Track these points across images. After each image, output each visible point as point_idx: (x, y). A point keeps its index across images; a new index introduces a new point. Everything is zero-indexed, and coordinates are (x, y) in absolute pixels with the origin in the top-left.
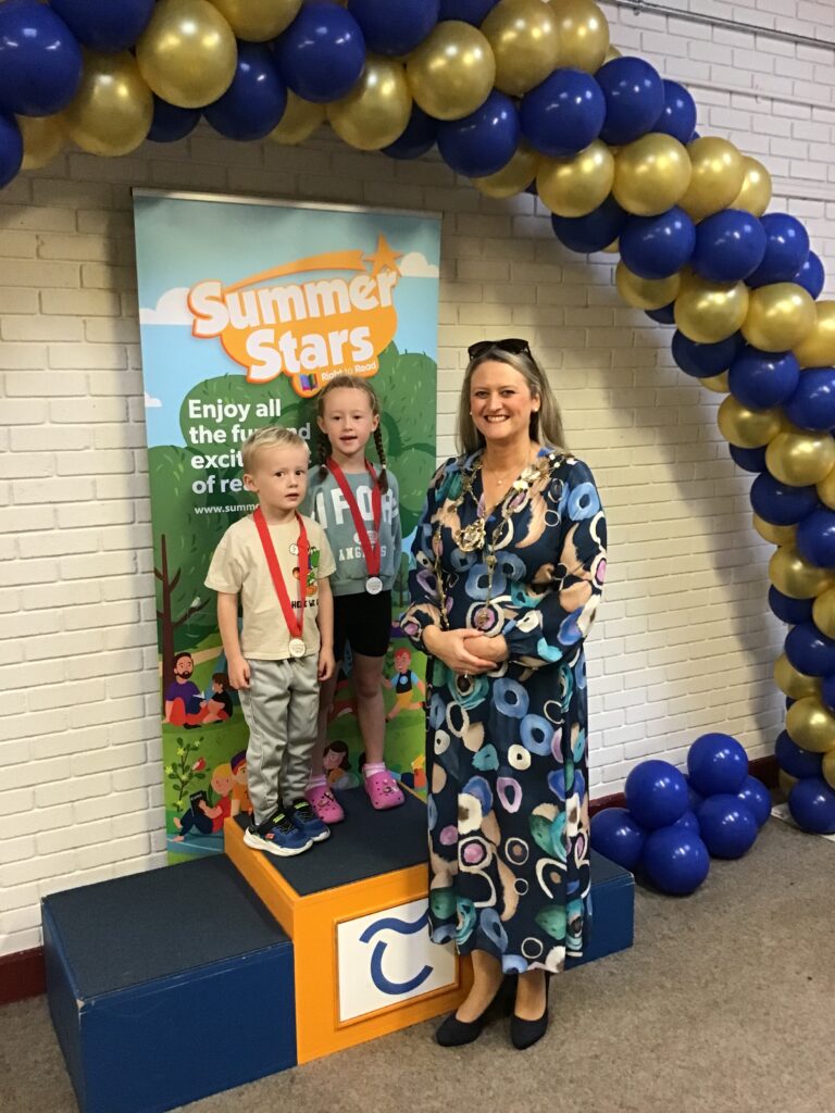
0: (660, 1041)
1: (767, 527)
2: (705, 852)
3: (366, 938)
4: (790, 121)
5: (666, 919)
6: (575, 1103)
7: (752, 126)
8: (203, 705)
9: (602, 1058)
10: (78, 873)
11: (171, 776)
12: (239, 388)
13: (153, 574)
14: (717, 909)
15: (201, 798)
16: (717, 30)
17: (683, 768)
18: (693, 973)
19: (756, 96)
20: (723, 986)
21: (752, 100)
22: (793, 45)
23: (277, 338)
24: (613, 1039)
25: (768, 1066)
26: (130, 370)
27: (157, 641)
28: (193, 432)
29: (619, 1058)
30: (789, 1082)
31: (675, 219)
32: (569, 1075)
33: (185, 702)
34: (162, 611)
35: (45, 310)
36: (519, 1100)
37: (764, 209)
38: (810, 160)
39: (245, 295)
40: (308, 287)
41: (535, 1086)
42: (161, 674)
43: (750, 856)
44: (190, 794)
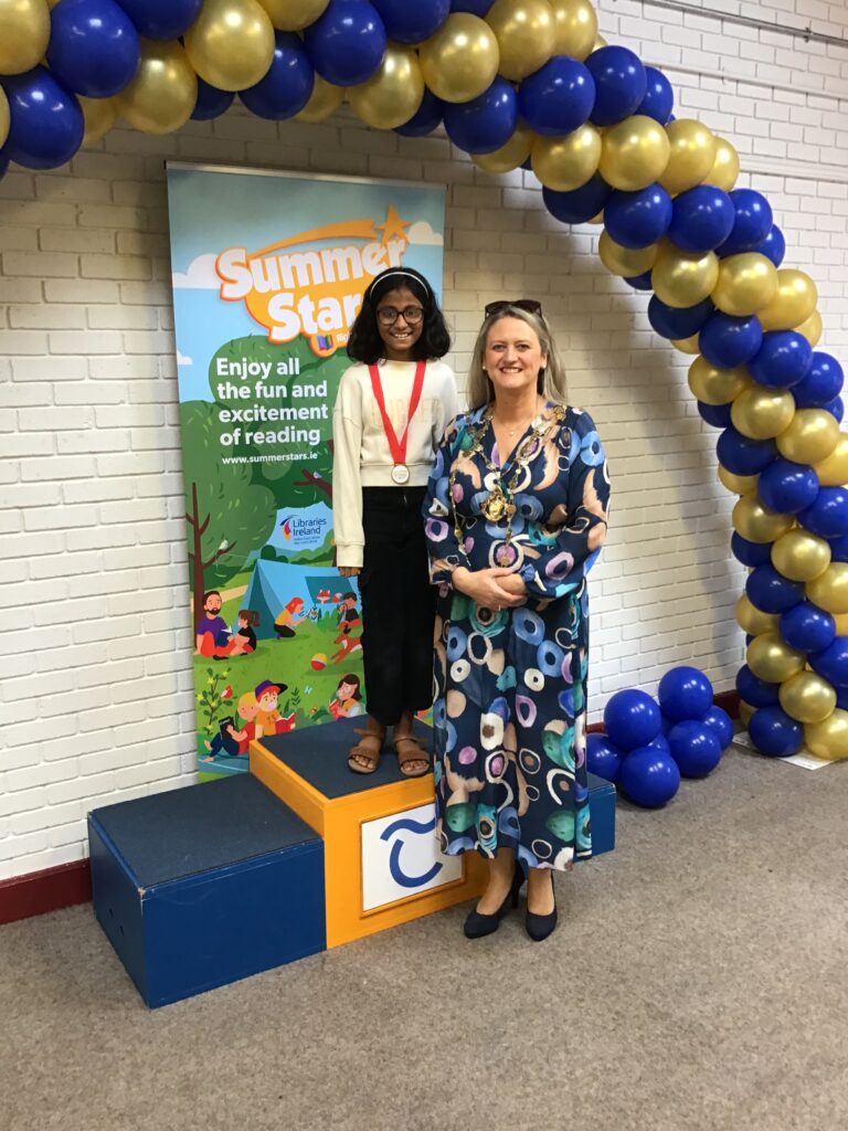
0: (642, 922)
1: (731, 477)
2: (676, 769)
3: (385, 836)
4: (753, 102)
5: (642, 827)
6: (572, 970)
7: (718, 106)
8: (230, 638)
9: (593, 936)
11: (202, 703)
12: (262, 348)
13: (184, 520)
14: (687, 817)
15: (229, 723)
16: (687, 16)
17: (656, 698)
18: (669, 869)
19: (723, 78)
20: (693, 879)
21: (720, 81)
22: (757, 30)
23: (296, 301)
24: (601, 921)
25: (737, 938)
26: (160, 331)
27: (187, 579)
28: (220, 388)
29: (608, 935)
30: (754, 949)
31: (653, 195)
33: (214, 635)
34: (193, 552)
35: (83, 273)
37: (733, 184)
38: (770, 138)
39: (267, 261)
40: (325, 254)
41: (537, 958)
42: (192, 611)
43: (714, 775)
44: (219, 719)
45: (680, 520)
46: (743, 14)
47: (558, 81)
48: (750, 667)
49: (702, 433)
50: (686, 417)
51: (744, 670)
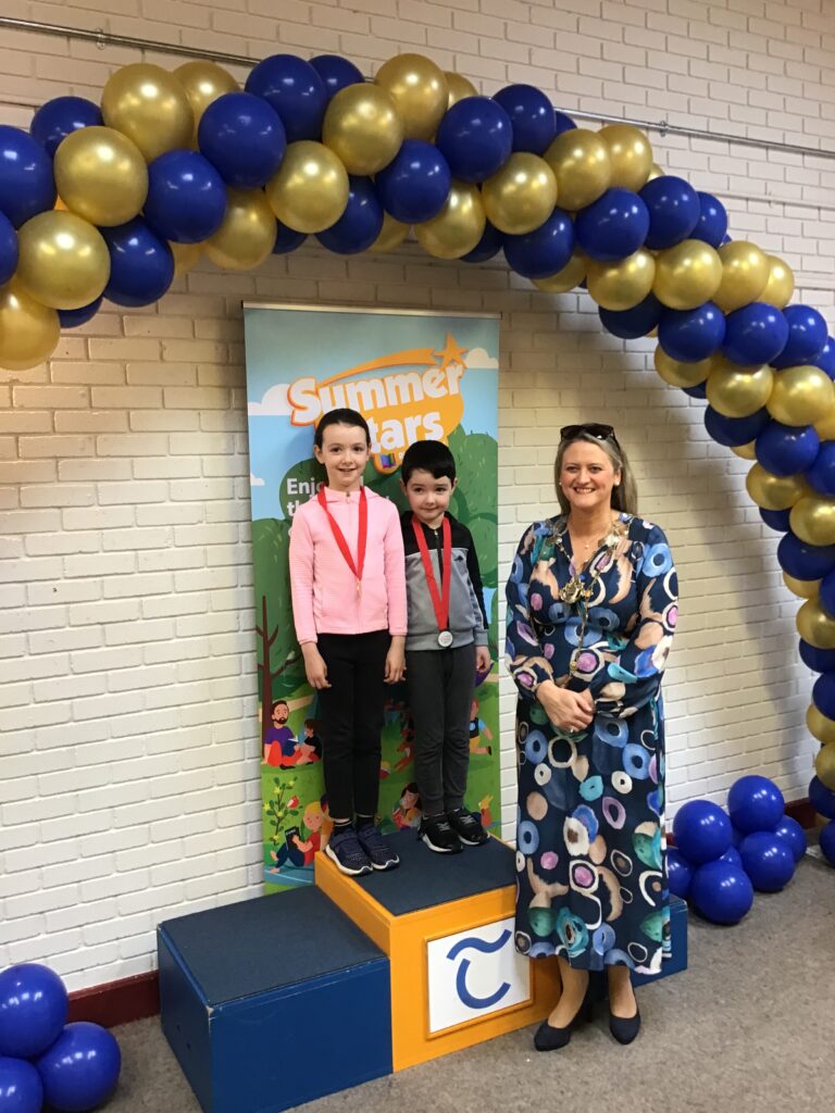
0: (719, 1049)
1: (797, 583)
2: (750, 885)
3: (452, 955)
4: (800, 222)
5: (716, 945)
6: (647, 1101)
7: (767, 227)
8: (296, 748)
9: (668, 1063)
10: (186, 903)
11: (269, 813)
13: (255, 632)
14: (762, 935)
15: (295, 833)
16: (733, 146)
17: (725, 808)
18: (744, 991)
19: (769, 202)
20: (771, 1002)
21: (767, 205)
22: (800, 157)
24: (676, 1047)
26: (237, 455)
27: (256, 690)
28: (290, 506)
31: (707, 311)
32: (640, 1078)
33: (281, 744)
34: (262, 663)
35: (167, 405)
36: (596, 1099)
37: (787, 302)
38: (818, 255)
39: (334, 388)
41: (609, 1087)
42: (260, 721)
43: (789, 890)
44: (286, 829)
45: (745, 626)
46: (787, 143)
47: (614, 211)
48: (820, 777)
49: (762, 537)
50: (745, 522)
51: (815, 781)
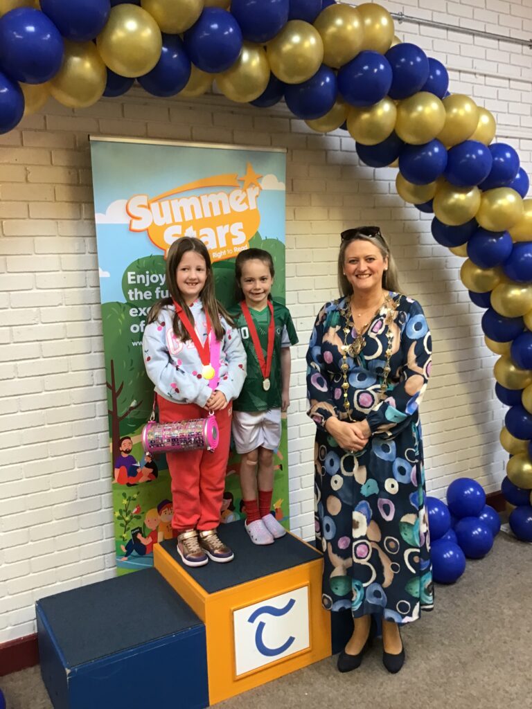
1: (495, 344)
2: (463, 555)
3: (252, 620)
4: (497, 89)
5: (440, 599)
7: (473, 92)
8: (139, 470)
10: (58, 583)
11: (119, 518)
12: (160, 264)
13: (106, 385)
14: (472, 591)
15: (138, 532)
16: (450, 33)
17: (444, 500)
18: (461, 634)
19: (475, 74)
21: (473, 76)
22: (497, 42)
23: (183, 230)
26: (87, 254)
27: (108, 429)
28: (130, 293)
31: (434, 146)
33: (127, 468)
34: (111, 410)
35: (31, 217)
37: (490, 140)
38: (509, 113)
39: (163, 204)
40: (202, 197)
42: (111, 451)
43: (490, 556)
44: (131, 529)
45: (457, 374)
46: (487, 31)
47: (366, 68)
48: (509, 478)
49: (469, 313)
50: (458, 302)
51: (506, 479)
